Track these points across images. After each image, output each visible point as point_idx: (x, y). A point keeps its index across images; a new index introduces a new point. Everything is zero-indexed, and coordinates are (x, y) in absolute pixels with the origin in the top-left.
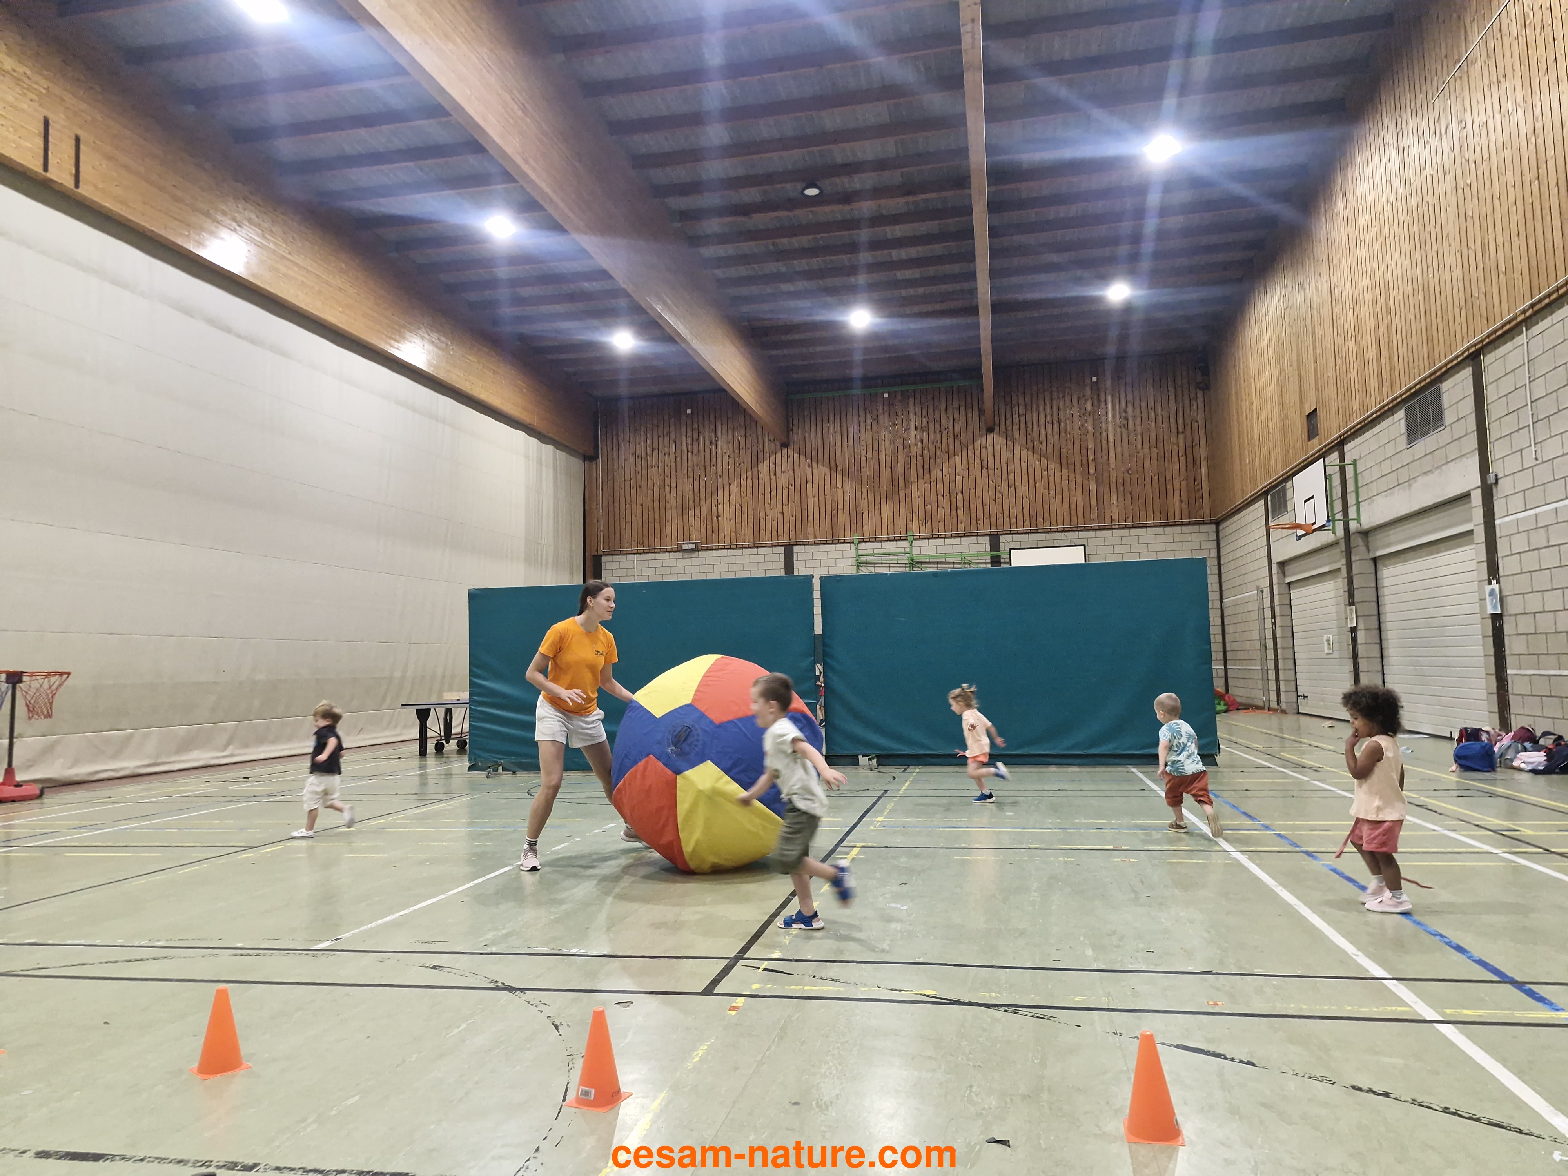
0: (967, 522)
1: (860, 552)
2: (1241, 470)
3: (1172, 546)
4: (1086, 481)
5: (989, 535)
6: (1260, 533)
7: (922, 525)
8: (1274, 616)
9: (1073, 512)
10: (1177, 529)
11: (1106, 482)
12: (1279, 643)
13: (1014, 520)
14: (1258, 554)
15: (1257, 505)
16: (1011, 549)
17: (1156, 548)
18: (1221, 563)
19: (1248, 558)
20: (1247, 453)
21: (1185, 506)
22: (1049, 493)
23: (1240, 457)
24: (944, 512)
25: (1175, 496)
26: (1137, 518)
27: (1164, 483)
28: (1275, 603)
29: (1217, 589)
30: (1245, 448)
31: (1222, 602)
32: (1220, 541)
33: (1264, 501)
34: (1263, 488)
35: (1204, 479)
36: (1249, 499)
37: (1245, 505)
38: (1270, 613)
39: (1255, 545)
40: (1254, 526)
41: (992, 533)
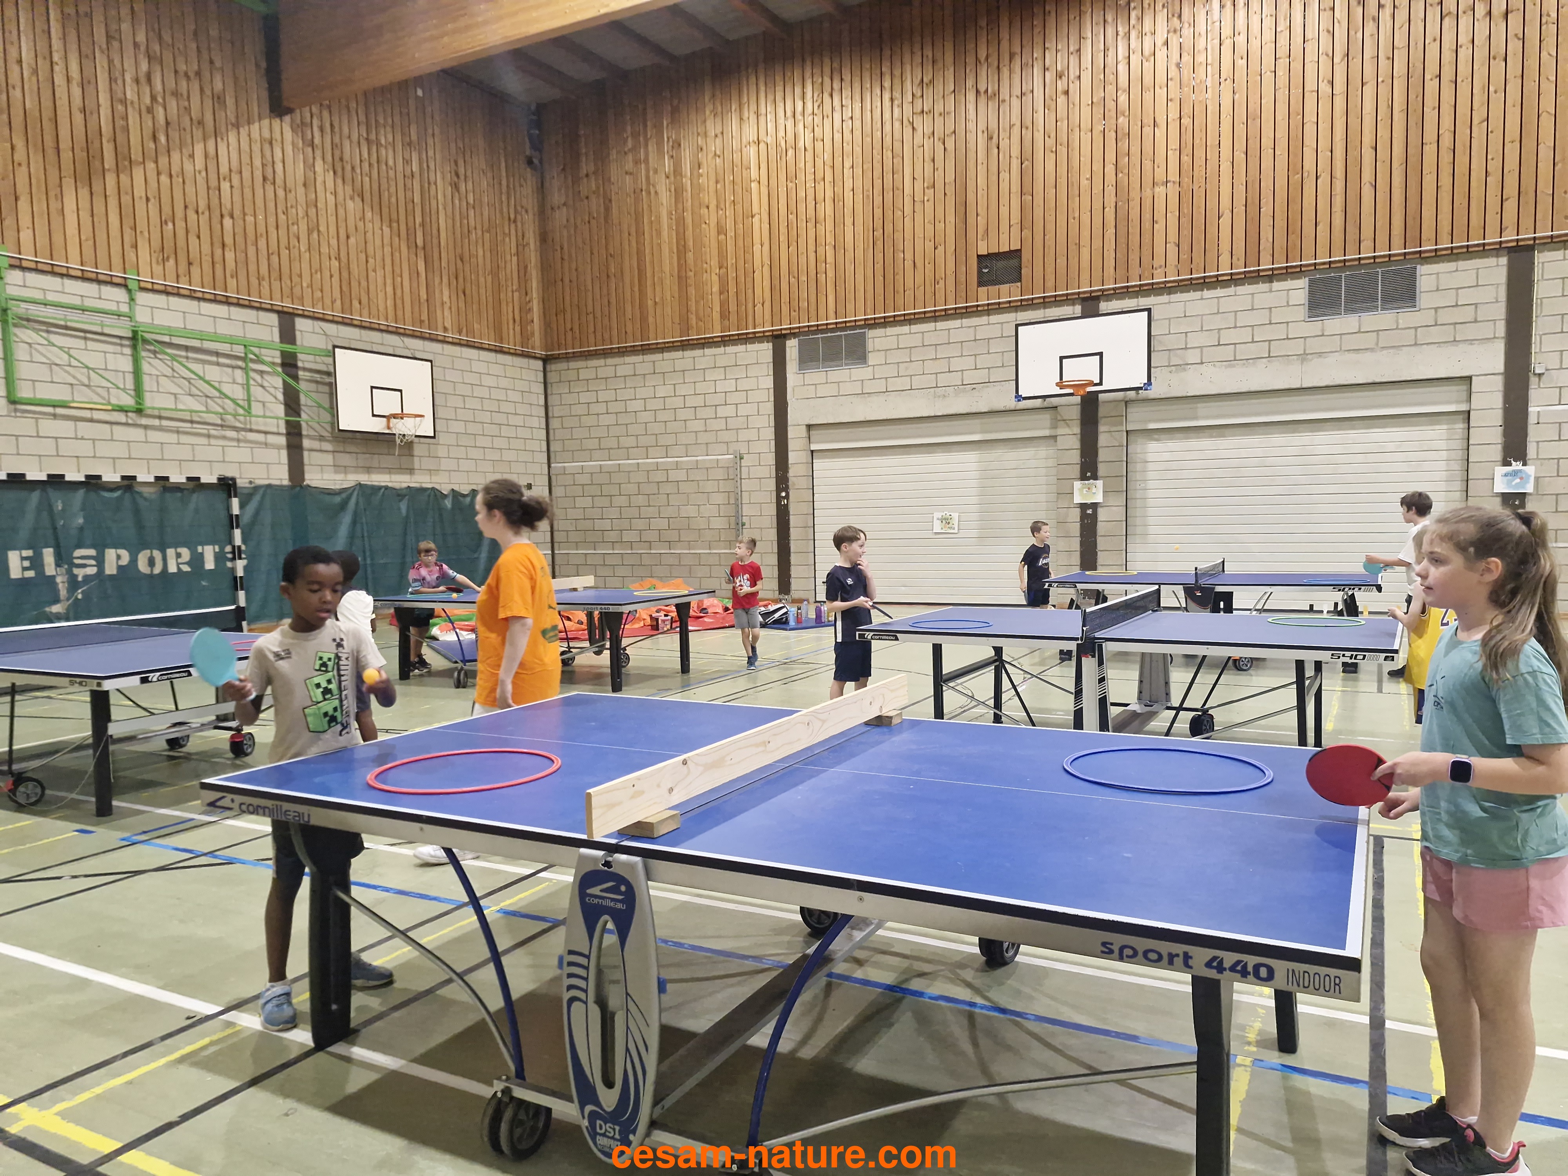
0: (242, 276)
2: (683, 298)
3: (504, 383)
4: (413, 257)
5: (278, 312)
6: (743, 385)
7: (158, 262)
8: (786, 489)
9: (399, 302)
10: (508, 359)
11: (436, 263)
12: (794, 520)
13: (319, 294)
14: (729, 411)
15: (741, 348)
16: (335, 347)
17: (488, 381)
18: (550, 414)
19: (682, 414)
20: (715, 278)
21: (518, 328)
22: (367, 262)
23: (682, 280)
24: (200, 248)
25: (508, 312)
26: (470, 332)
27: (498, 288)
28: (791, 473)
29: (545, 448)
30: (709, 271)
31: (549, 467)
32: (549, 386)
33: (770, 345)
34: (781, 329)
35: (535, 295)
36: (715, 340)
37: (685, 345)
38: (772, 485)
39: (719, 399)
40: (718, 374)
41: (285, 309)
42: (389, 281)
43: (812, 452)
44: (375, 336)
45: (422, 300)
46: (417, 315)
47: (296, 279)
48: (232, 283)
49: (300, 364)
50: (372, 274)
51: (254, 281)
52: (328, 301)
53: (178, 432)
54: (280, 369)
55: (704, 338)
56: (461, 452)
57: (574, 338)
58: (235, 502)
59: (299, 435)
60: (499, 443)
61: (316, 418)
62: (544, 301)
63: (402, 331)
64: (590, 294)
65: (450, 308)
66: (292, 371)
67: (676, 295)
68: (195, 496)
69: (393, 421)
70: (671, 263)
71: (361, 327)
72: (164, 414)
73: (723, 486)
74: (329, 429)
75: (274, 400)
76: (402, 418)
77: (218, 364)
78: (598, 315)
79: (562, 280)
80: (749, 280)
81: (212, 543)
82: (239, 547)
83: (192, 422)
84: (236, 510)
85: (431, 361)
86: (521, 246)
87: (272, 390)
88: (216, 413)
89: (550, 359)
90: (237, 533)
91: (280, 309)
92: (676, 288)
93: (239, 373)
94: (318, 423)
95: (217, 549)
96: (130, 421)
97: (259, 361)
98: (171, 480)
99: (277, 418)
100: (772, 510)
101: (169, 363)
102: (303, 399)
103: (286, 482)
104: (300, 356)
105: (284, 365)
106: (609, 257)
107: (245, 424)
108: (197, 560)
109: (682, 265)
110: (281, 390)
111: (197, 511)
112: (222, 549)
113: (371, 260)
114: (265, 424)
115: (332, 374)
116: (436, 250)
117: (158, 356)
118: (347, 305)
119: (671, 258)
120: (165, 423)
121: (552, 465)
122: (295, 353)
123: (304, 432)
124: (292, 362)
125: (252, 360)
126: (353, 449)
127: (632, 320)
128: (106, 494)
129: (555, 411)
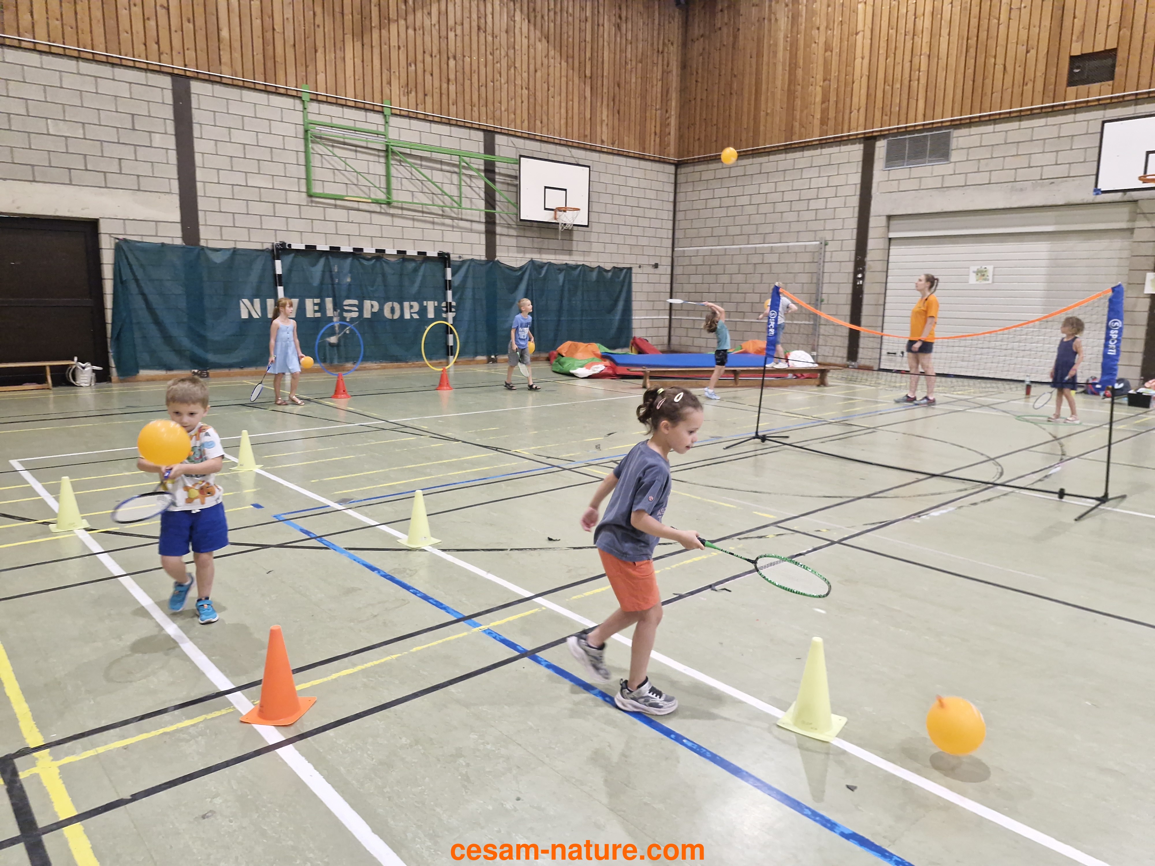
0: (460, 104)
1: (312, 118)
2: (791, 108)
3: (644, 184)
4: (582, 84)
5: (484, 130)
6: (834, 181)
7: (404, 95)
8: (863, 272)
9: (570, 121)
10: (648, 165)
11: (599, 91)
12: (867, 299)
13: (513, 116)
14: (820, 204)
15: (835, 149)
16: (521, 156)
17: (632, 182)
18: (677, 209)
19: (780, 207)
20: (819, 89)
21: (658, 140)
22: (548, 90)
23: (791, 94)
24: (432, 83)
25: (651, 127)
26: (621, 144)
27: (644, 108)
28: (869, 258)
29: (670, 236)
30: (814, 84)
31: (673, 250)
32: (678, 185)
33: (861, 146)
34: (873, 132)
35: (673, 113)
36: (814, 143)
37: (788, 149)
38: (850, 267)
39: (812, 194)
40: (814, 173)
41: (489, 129)
42: (563, 105)
43: (890, 239)
44: (551, 148)
45: (587, 119)
46: (582, 131)
47: (497, 105)
48: (453, 109)
49: (497, 170)
50: (551, 100)
51: (468, 107)
52: (518, 121)
53: (414, 220)
54: (483, 174)
55: (805, 142)
56: (607, 238)
57: (700, 147)
58: (449, 271)
59: (494, 223)
60: (636, 231)
61: (506, 211)
62: (680, 116)
63: (570, 144)
64: (715, 110)
65: (607, 125)
66: (490, 175)
67: (785, 106)
68: (424, 265)
69: (558, 213)
70: (783, 80)
71: (541, 141)
72: (405, 206)
73: (808, 268)
74: (515, 219)
75: (478, 197)
76: (565, 211)
77: (442, 170)
78: (721, 126)
79: (695, 99)
80: (849, 89)
81: (433, 299)
82: (450, 303)
83: (423, 212)
84: (449, 277)
85: (589, 167)
86: (666, 73)
87: (477, 189)
88: (439, 206)
89: (681, 164)
90: (450, 293)
91: (485, 128)
92: (785, 100)
93: (455, 177)
94: (507, 214)
95: (436, 304)
96: (383, 211)
97: (469, 168)
98: (408, 254)
99: (480, 211)
100: (848, 289)
101: (409, 169)
102: (498, 197)
103: (483, 258)
104: (498, 164)
105: (486, 171)
106: (734, 79)
107: (458, 214)
108: (423, 311)
109: (792, 80)
110: (483, 190)
111: (424, 276)
112: (440, 304)
113: (552, 89)
114: (472, 215)
115: (517, 178)
116: (600, 79)
117: (403, 164)
118: (532, 125)
119: (783, 75)
120: (405, 212)
121: (676, 249)
122: (494, 161)
123: (497, 221)
124: (491, 168)
125: (464, 167)
126: (528, 234)
127: (747, 129)
128: (365, 263)
129: (680, 206)
